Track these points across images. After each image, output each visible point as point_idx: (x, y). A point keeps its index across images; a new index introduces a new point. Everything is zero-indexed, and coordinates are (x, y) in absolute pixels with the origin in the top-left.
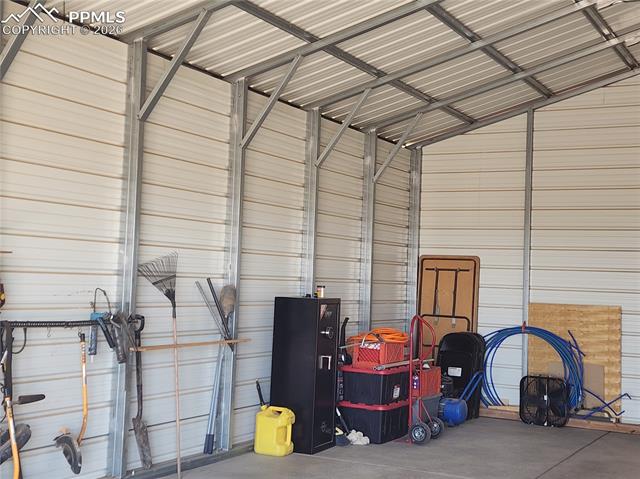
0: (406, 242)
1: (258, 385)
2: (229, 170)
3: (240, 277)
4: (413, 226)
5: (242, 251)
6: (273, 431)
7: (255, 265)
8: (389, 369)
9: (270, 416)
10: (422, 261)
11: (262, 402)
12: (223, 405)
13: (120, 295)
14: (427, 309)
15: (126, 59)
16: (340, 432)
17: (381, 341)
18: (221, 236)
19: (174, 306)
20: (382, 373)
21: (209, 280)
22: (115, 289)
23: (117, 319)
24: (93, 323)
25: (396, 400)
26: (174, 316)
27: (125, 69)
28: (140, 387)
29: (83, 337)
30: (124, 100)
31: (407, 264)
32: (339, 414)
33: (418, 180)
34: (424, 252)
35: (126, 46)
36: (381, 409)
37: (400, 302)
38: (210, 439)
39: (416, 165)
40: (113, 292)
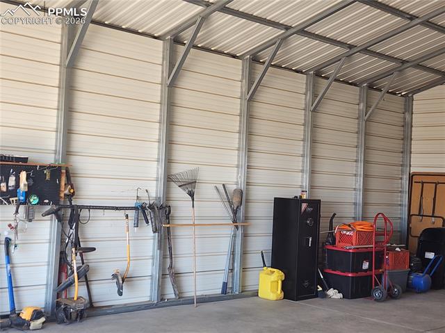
0: (401, 163)
1: (262, 254)
2: (240, 116)
3: (248, 184)
4: (406, 151)
5: (249, 167)
6: (269, 283)
7: (259, 176)
8: (358, 248)
9: (268, 274)
10: (411, 177)
11: (265, 265)
12: (236, 265)
13: (157, 193)
14: (415, 210)
15: (161, 49)
16: (320, 289)
17: (353, 230)
18: (234, 157)
19: (193, 200)
20: (351, 251)
21: (224, 185)
22: (155, 189)
23: (151, 207)
24: (135, 208)
25: (366, 271)
26: (193, 206)
27: (161, 56)
28: (170, 248)
29: (127, 216)
30: (160, 75)
31: (401, 179)
32: (322, 277)
33: (409, 119)
34: (413, 170)
35: (162, 42)
36: (350, 275)
37: (395, 205)
38: (225, 285)
39: (408, 108)
40: (153, 191)
